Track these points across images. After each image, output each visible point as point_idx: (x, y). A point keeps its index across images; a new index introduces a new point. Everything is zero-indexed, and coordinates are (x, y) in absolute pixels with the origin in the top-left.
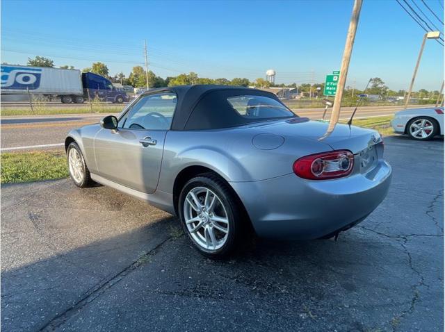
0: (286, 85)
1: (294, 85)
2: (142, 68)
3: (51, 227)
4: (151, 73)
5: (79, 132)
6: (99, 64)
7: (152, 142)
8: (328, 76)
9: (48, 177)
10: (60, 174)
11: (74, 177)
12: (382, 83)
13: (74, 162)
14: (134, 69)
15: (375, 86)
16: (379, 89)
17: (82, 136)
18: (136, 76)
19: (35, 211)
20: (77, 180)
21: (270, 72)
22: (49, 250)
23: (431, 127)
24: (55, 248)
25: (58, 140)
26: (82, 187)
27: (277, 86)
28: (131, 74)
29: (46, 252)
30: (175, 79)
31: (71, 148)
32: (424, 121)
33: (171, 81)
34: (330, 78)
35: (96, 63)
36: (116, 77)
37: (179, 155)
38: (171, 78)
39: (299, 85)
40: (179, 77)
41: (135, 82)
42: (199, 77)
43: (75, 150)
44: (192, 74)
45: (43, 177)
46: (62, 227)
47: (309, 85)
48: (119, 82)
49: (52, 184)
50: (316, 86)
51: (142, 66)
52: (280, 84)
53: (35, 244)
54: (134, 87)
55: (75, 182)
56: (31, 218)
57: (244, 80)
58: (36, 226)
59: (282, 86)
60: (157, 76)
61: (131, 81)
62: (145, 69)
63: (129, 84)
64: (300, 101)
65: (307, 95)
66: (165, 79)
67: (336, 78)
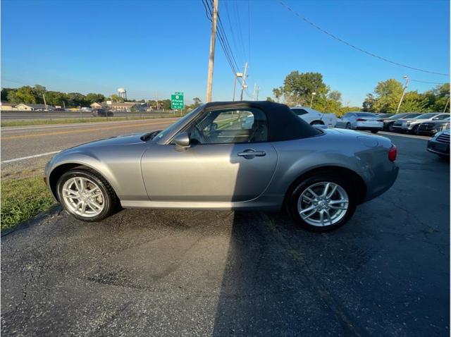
0: (137, 100)
1: (143, 101)
7: (260, 154)
8: (172, 96)
12: (200, 101)
15: (196, 103)
16: (199, 105)
21: (121, 90)
27: (130, 101)
30: (15, 91)
33: (10, 92)
34: (174, 97)
39: (146, 101)
42: (49, 90)
44: (38, 86)
47: (154, 101)
50: (160, 102)
52: (132, 100)
57: (99, 95)
59: (134, 101)
64: (151, 113)
65: (155, 108)
67: (177, 97)
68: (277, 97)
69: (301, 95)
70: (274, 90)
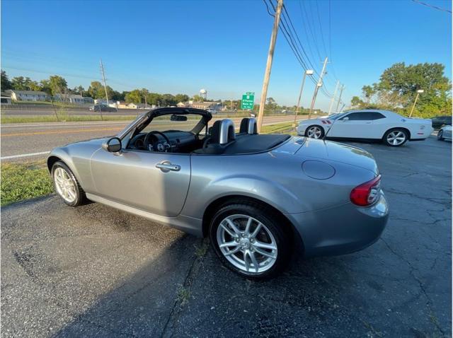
0: (215, 100)
1: (220, 101)
2: (100, 83)
3: (51, 270)
4: (108, 88)
5: (66, 150)
6: (56, 77)
7: (174, 168)
9: (28, 197)
10: (41, 191)
11: (64, 197)
12: (274, 101)
13: (62, 181)
14: (92, 83)
15: (270, 103)
16: (272, 105)
17: (72, 156)
18: (95, 89)
19: (21, 248)
20: (67, 199)
21: (203, 91)
22: (59, 310)
23: (320, 132)
24: (67, 304)
25: (26, 149)
26: (76, 206)
27: (209, 101)
28: (90, 87)
29: (55, 315)
30: (130, 93)
31: (56, 167)
32: (315, 128)
33: (127, 94)
34: (244, 97)
35: (53, 76)
36: (75, 90)
37: (215, 182)
38: (127, 92)
39: (223, 101)
40: (134, 92)
41: (95, 95)
42: (150, 92)
43: (62, 170)
44: (144, 89)
45: (19, 196)
46: (67, 268)
47: (229, 101)
48: (78, 94)
49: (34, 206)
50: (234, 102)
51: (100, 81)
52: (210, 100)
53: (35, 305)
54: (94, 98)
55: (65, 202)
56: (18, 260)
57: (185, 96)
58: (29, 272)
59: (212, 101)
60: (114, 90)
61: (91, 94)
62: (103, 84)
63: (89, 96)
65: (229, 108)
66: (121, 93)
67: (248, 97)
68: (367, 96)
69: (405, 93)
70: (365, 88)
